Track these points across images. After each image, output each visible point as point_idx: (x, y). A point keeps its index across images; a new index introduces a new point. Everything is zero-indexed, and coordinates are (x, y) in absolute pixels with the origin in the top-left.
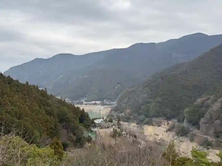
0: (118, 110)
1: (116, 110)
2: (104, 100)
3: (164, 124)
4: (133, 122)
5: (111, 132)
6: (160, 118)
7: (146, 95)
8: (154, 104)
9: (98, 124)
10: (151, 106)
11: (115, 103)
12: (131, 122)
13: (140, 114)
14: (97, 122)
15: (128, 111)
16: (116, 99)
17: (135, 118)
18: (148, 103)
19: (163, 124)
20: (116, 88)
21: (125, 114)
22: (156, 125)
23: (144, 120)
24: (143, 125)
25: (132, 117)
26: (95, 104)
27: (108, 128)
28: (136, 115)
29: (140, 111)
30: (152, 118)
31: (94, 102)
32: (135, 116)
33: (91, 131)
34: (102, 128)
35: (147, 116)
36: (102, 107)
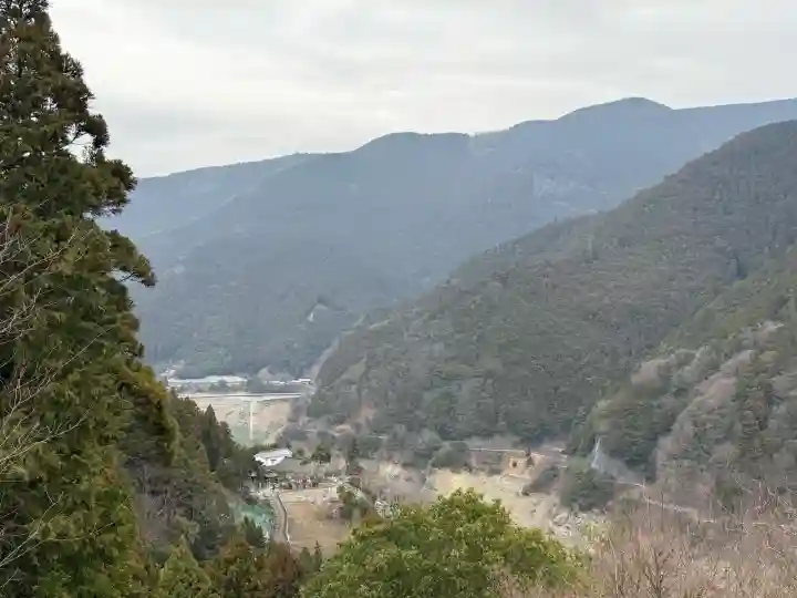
0: (328, 411)
1: (316, 410)
2: (257, 371)
3: (515, 465)
4: (389, 459)
5: (333, 501)
6: (497, 438)
7: (438, 347)
8: (476, 382)
9: (273, 469)
10: (464, 391)
11: (308, 385)
12: (381, 459)
13: (415, 427)
14: (268, 463)
15: (368, 414)
16: (310, 365)
17: (398, 444)
18: (449, 379)
19: (511, 465)
20: (311, 318)
21: (358, 427)
22: (483, 470)
23: (437, 449)
24: (431, 473)
25: (384, 437)
26: (222, 388)
27: (315, 485)
28: (401, 429)
29: (418, 413)
30: (466, 442)
31: (214, 379)
32: (395, 435)
33: (251, 501)
34: (290, 487)
35: (444, 434)
36: (256, 399)
